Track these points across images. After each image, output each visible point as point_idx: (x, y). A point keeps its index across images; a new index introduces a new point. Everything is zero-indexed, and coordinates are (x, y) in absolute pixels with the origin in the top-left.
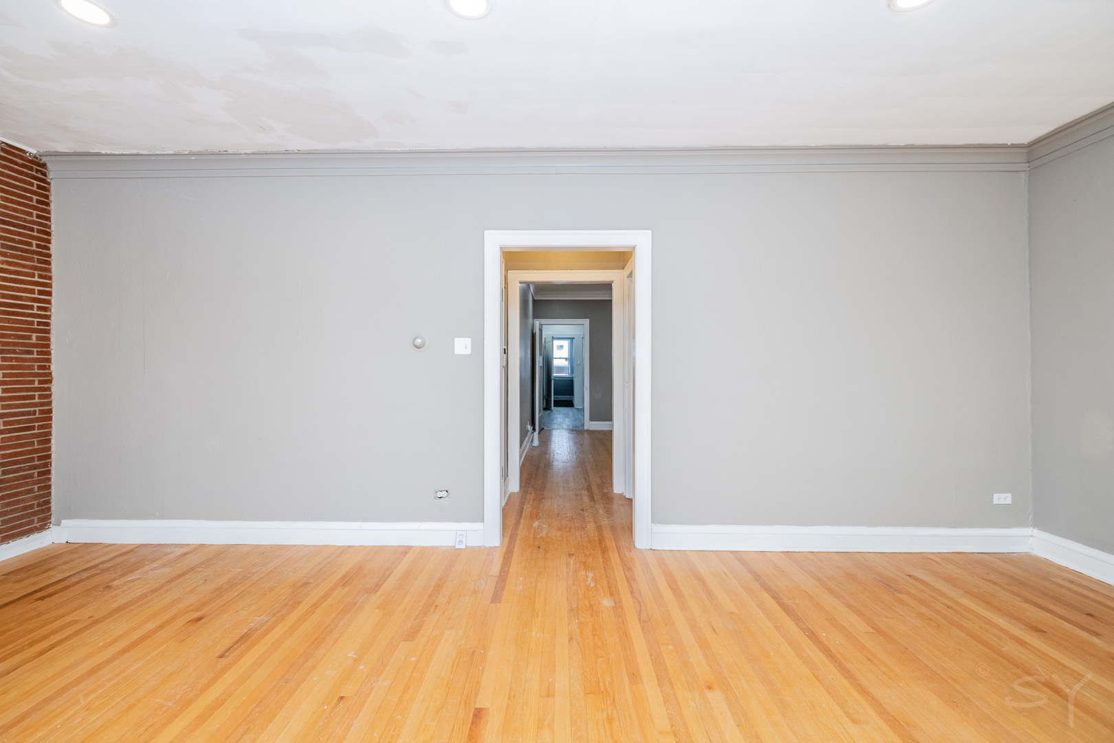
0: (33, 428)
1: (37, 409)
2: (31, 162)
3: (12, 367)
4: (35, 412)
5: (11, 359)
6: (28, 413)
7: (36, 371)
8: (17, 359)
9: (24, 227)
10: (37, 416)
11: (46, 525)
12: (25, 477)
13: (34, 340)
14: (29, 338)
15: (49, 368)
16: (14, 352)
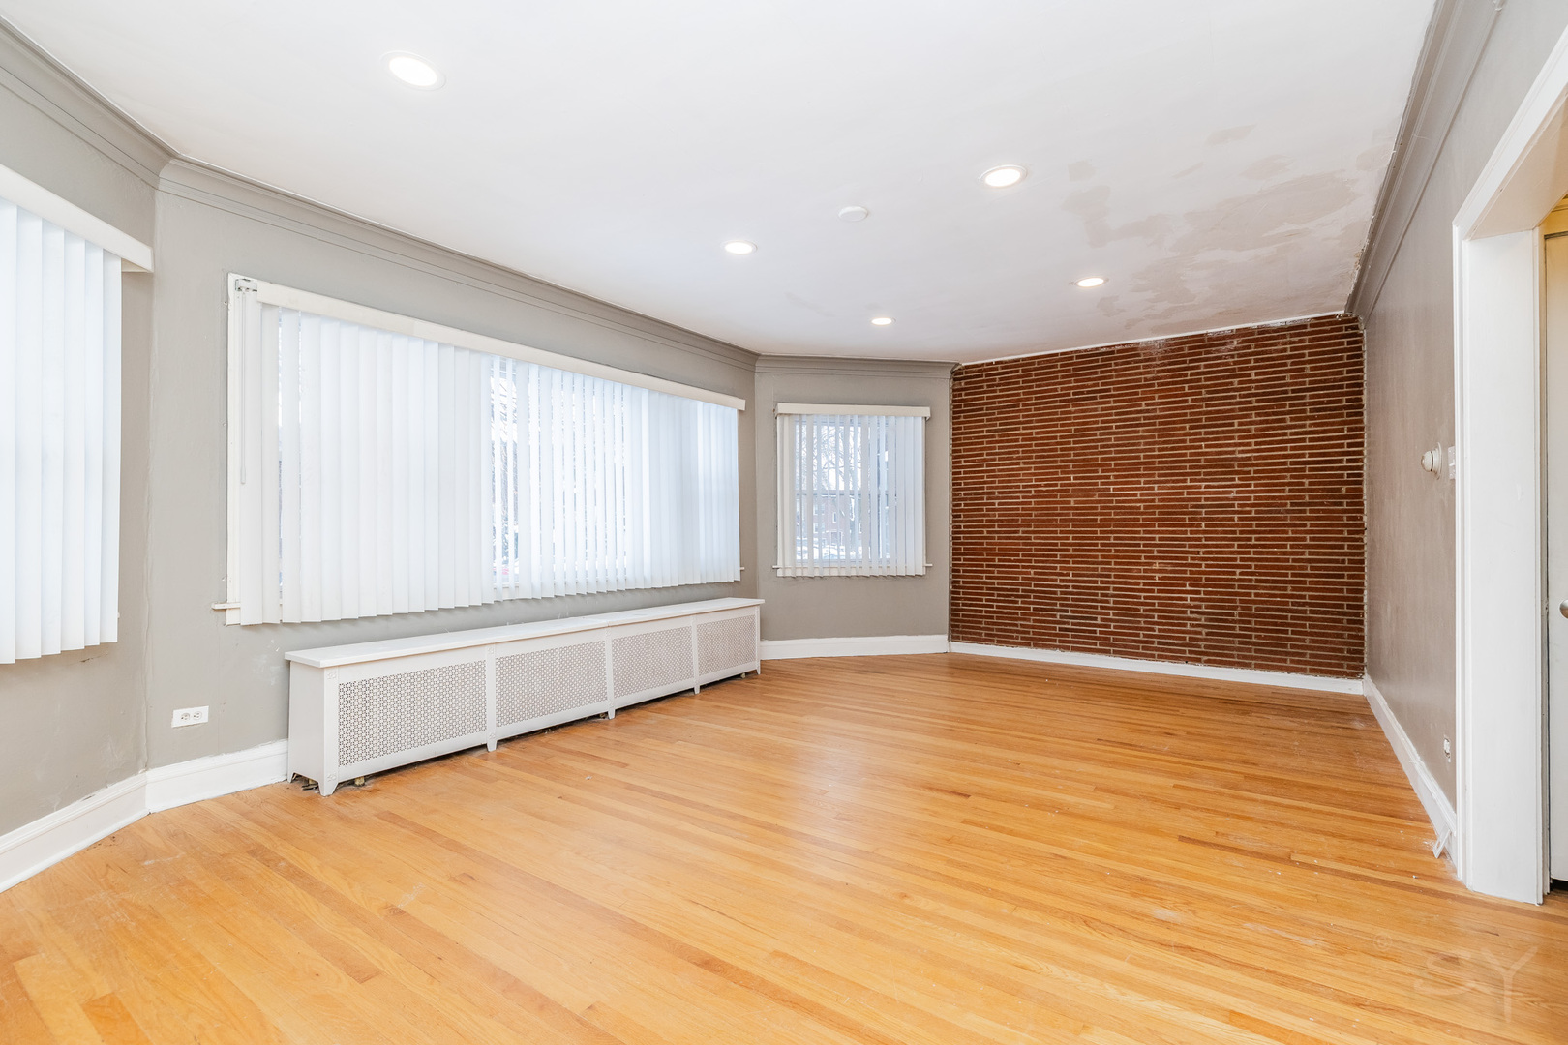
0: (1343, 576)
1: (1347, 558)
2: (1342, 322)
3: (1318, 518)
4: (1343, 562)
5: (1318, 511)
6: (1337, 561)
7: (1346, 521)
8: (1324, 511)
9: (1333, 387)
10: (1347, 564)
11: (1358, 674)
12: (1334, 621)
13: (1344, 492)
14: (1339, 490)
15: (1361, 518)
16: (1322, 504)
